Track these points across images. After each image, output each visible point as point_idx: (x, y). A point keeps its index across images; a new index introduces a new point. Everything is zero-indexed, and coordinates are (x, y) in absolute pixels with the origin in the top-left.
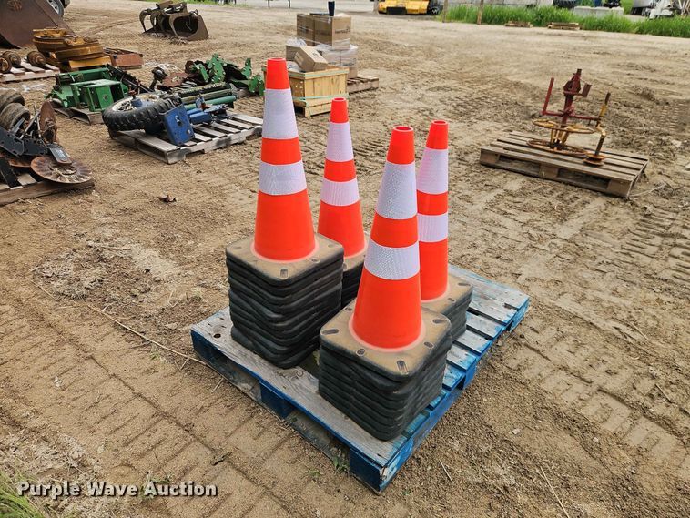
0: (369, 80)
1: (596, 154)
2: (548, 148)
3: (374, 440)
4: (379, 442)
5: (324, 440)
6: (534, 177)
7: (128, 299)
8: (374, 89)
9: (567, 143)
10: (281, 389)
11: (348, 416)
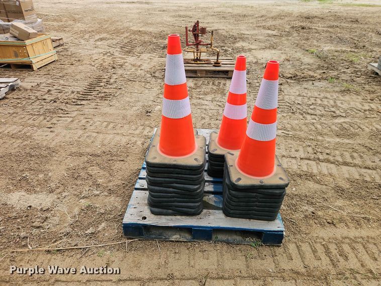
0: (57, 40)
1: (217, 61)
2: (193, 62)
3: (270, 222)
4: (273, 222)
5: (238, 238)
6: (195, 77)
7: (35, 231)
8: (62, 45)
9: (201, 58)
10: (209, 225)
11: (250, 218)
